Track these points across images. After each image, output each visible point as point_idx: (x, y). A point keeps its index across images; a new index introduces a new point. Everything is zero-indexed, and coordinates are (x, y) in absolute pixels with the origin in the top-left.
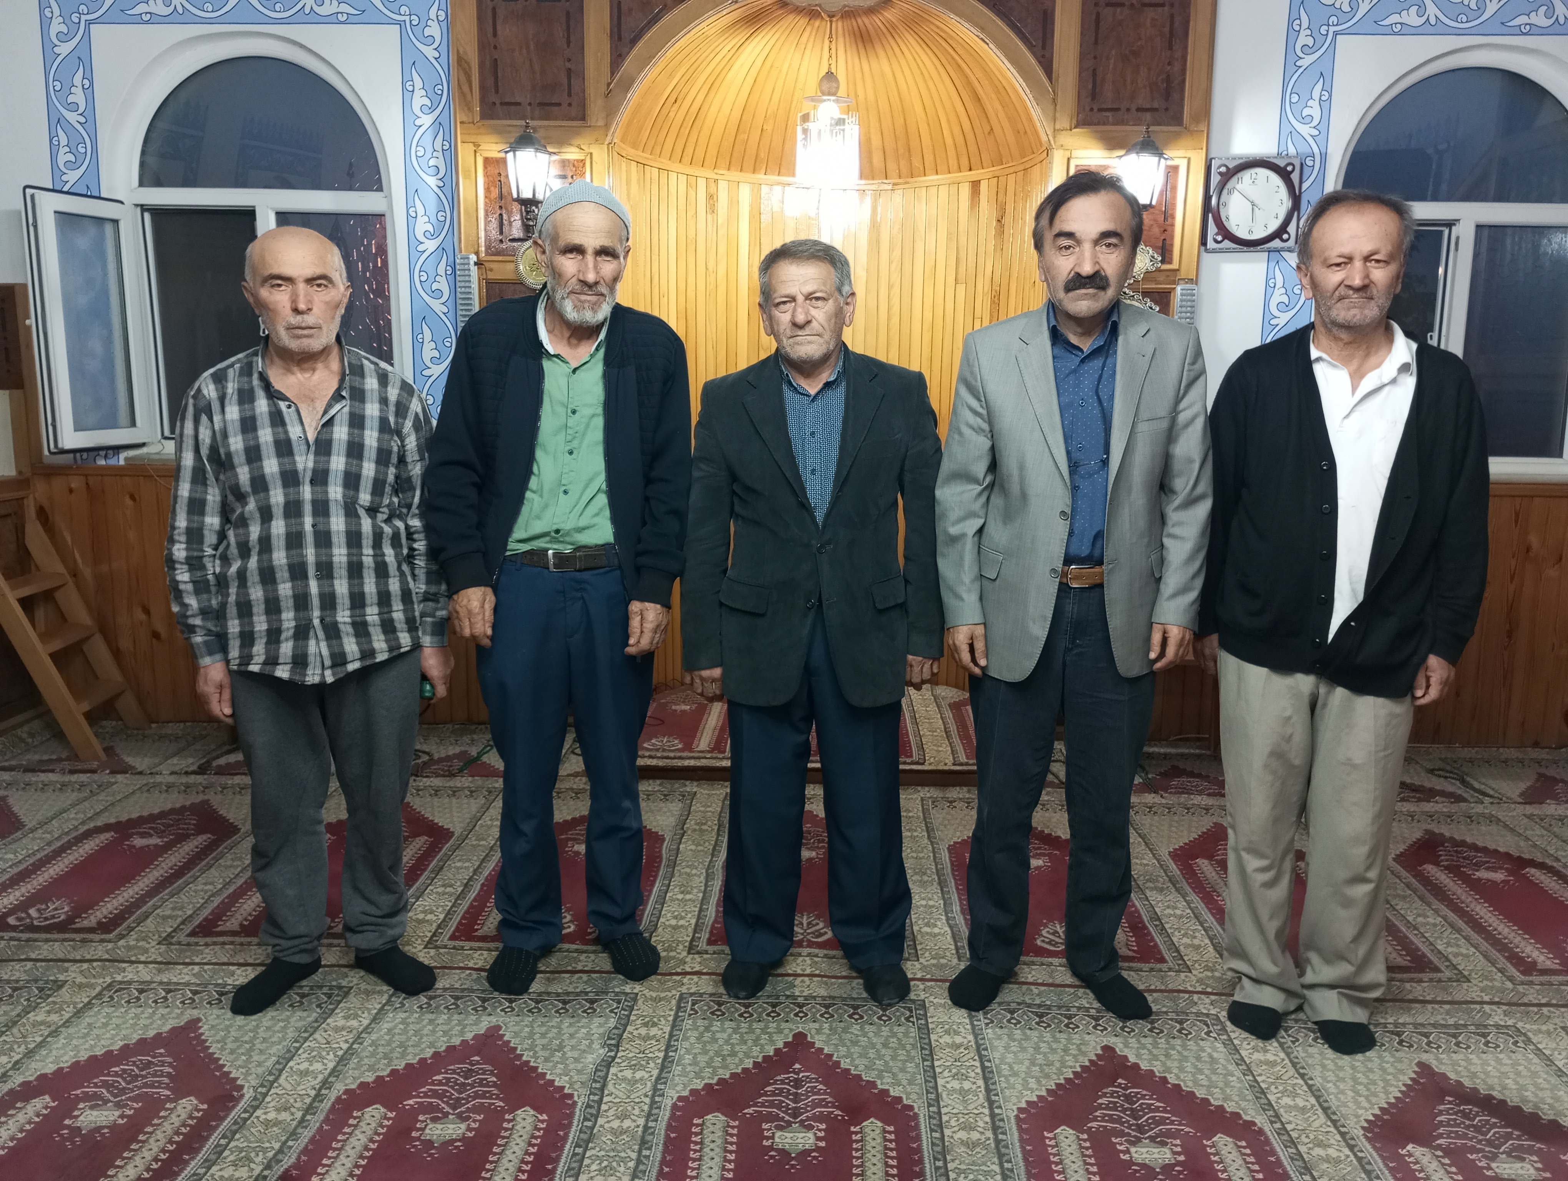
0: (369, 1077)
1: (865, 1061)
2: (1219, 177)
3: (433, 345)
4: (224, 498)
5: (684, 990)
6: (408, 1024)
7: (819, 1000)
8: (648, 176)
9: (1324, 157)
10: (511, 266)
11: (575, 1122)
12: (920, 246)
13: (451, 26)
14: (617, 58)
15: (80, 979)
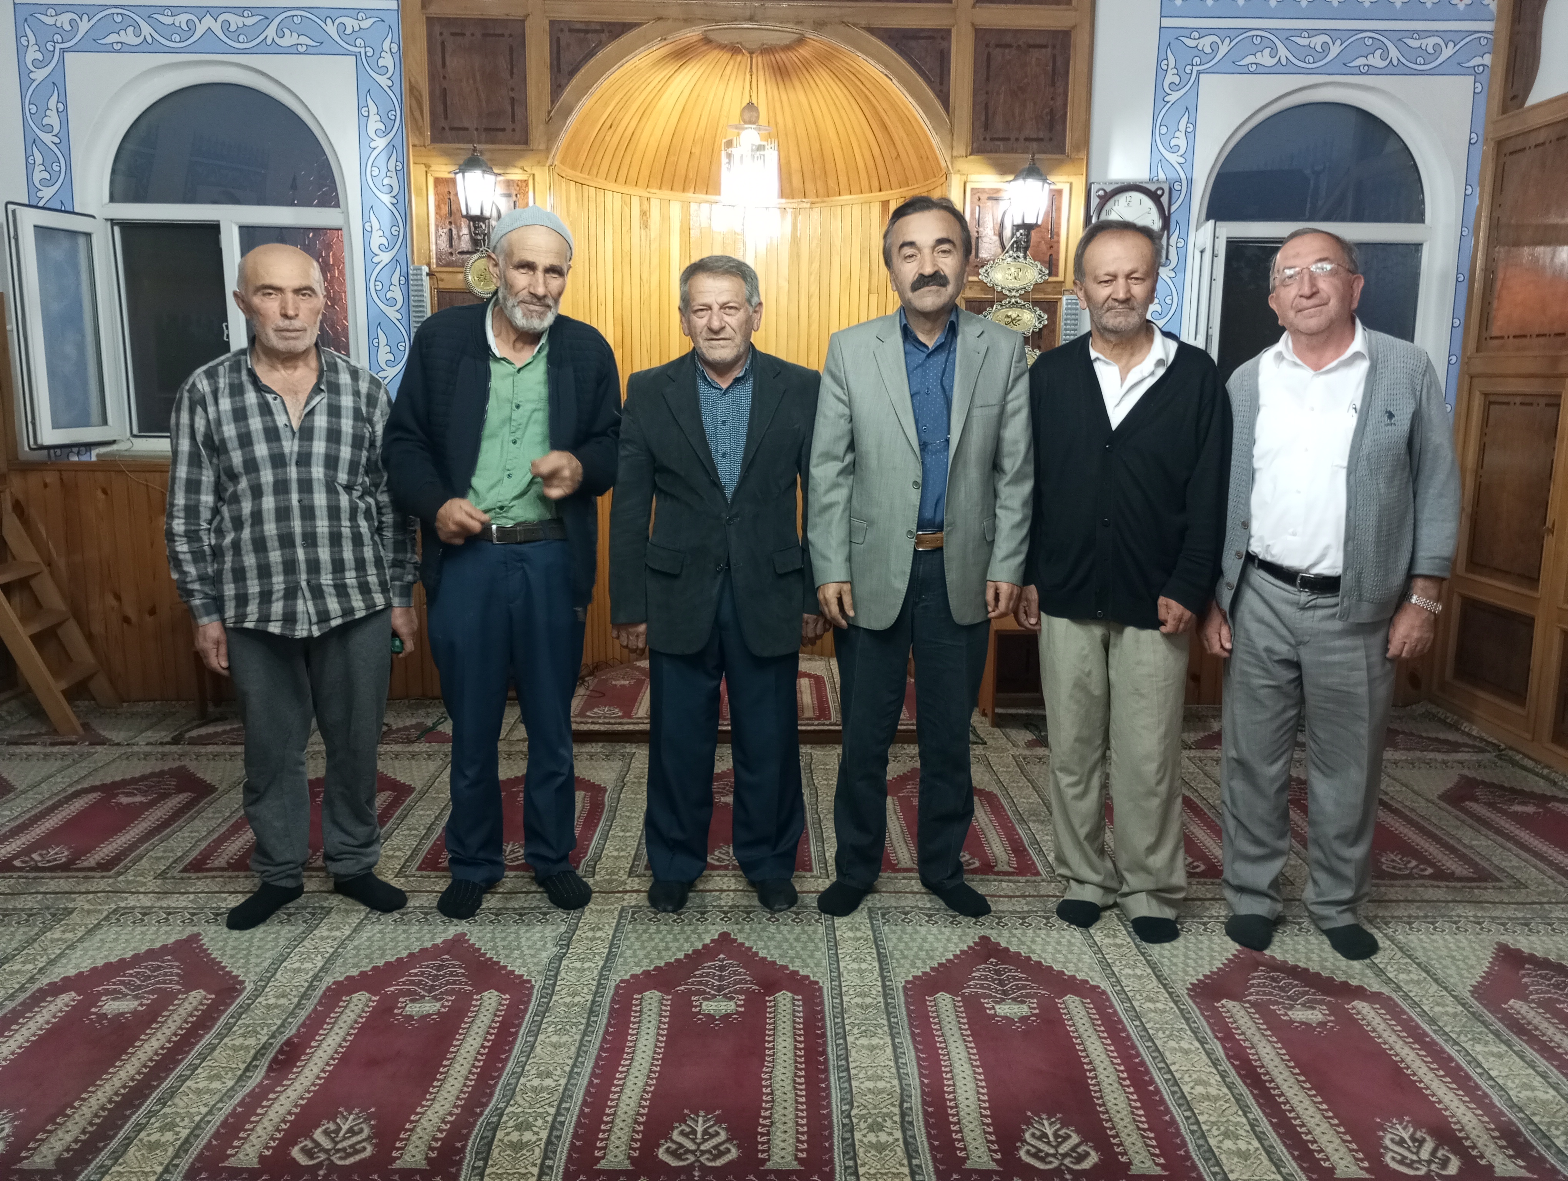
0: (355, 972)
1: (779, 951)
2: (1098, 200)
3: (388, 349)
4: (218, 478)
5: (625, 903)
6: (384, 934)
7: (741, 908)
8: (586, 195)
9: (1190, 182)
10: (460, 277)
11: (534, 999)
12: (836, 260)
13: (403, 57)
14: (557, 89)
15: (87, 907)
